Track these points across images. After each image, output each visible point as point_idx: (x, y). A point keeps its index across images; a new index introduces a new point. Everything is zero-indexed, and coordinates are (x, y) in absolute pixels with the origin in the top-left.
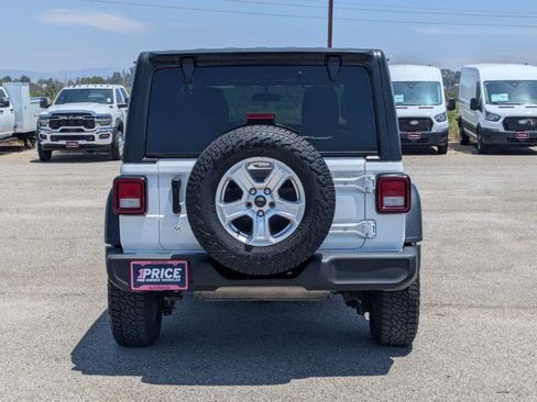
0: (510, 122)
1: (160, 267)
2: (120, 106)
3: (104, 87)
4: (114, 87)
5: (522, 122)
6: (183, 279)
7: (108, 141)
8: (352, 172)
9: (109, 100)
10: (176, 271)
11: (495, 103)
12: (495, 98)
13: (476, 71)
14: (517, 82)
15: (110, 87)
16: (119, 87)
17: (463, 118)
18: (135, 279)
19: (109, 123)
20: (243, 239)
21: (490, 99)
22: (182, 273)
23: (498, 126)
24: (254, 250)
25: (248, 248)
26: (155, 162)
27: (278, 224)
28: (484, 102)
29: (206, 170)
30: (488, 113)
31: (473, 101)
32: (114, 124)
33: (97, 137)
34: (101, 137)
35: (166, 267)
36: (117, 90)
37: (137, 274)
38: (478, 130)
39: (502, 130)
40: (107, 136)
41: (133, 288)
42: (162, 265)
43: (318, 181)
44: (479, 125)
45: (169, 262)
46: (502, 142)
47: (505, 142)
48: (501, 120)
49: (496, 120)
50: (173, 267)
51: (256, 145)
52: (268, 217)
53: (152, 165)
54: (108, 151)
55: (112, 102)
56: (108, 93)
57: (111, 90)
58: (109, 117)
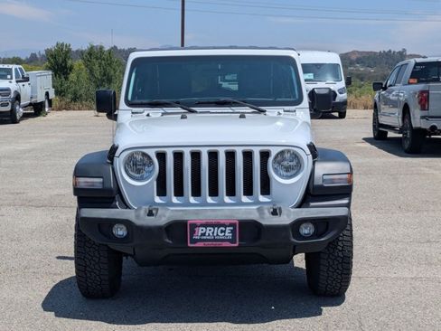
2: (17, 82)
3: (6, 66)
4: (13, 67)
7: (8, 108)
9: (9, 77)
15: (10, 66)
16: (18, 66)
19: (10, 94)
32: (12, 95)
34: (2, 105)
36: (16, 69)
40: (7, 105)
54: (8, 116)
55: (11, 78)
56: (9, 71)
57: (11, 69)
58: (8, 90)
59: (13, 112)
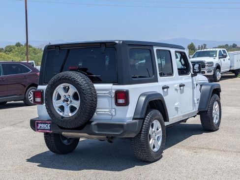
1: (44, 123)
2: (219, 58)
8: (106, 89)
9: (215, 55)
16: (222, 49)
19: (213, 65)
22: (50, 126)
24: (64, 119)
25: (63, 117)
27: (72, 109)
32: (215, 66)
33: (206, 72)
34: (208, 72)
36: (220, 51)
40: (211, 72)
43: (83, 93)
50: (48, 124)
51: (63, 79)
52: (69, 106)
55: (216, 56)
57: (217, 51)
58: (212, 63)
59: (214, 76)
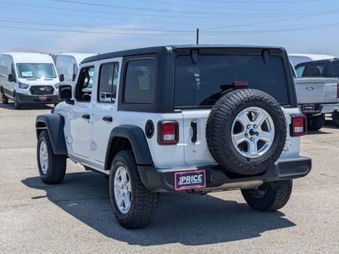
0: (35, 89)
5: (42, 89)
6: (203, 181)
10: (200, 176)
11: (25, 77)
12: (24, 74)
13: (11, 57)
14: (38, 64)
17: (4, 86)
18: (177, 184)
20: (244, 154)
21: (21, 75)
22: (202, 178)
23: (27, 92)
26: (180, 112)
28: (17, 77)
29: (228, 115)
30: (20, 84)
31: (10, 75)
35: (194, 174)
37: (178, 180)
38: (15, 94)
39: (30, 94)
41: (176, 189)
42: (191, 174)
44: (15, 91)
45: (196, 172)
46: (30, 102)
47: (32, 102)
48: (29, 88)
49: (26, 88)
50: (197, 174)
53: (179, 114)
